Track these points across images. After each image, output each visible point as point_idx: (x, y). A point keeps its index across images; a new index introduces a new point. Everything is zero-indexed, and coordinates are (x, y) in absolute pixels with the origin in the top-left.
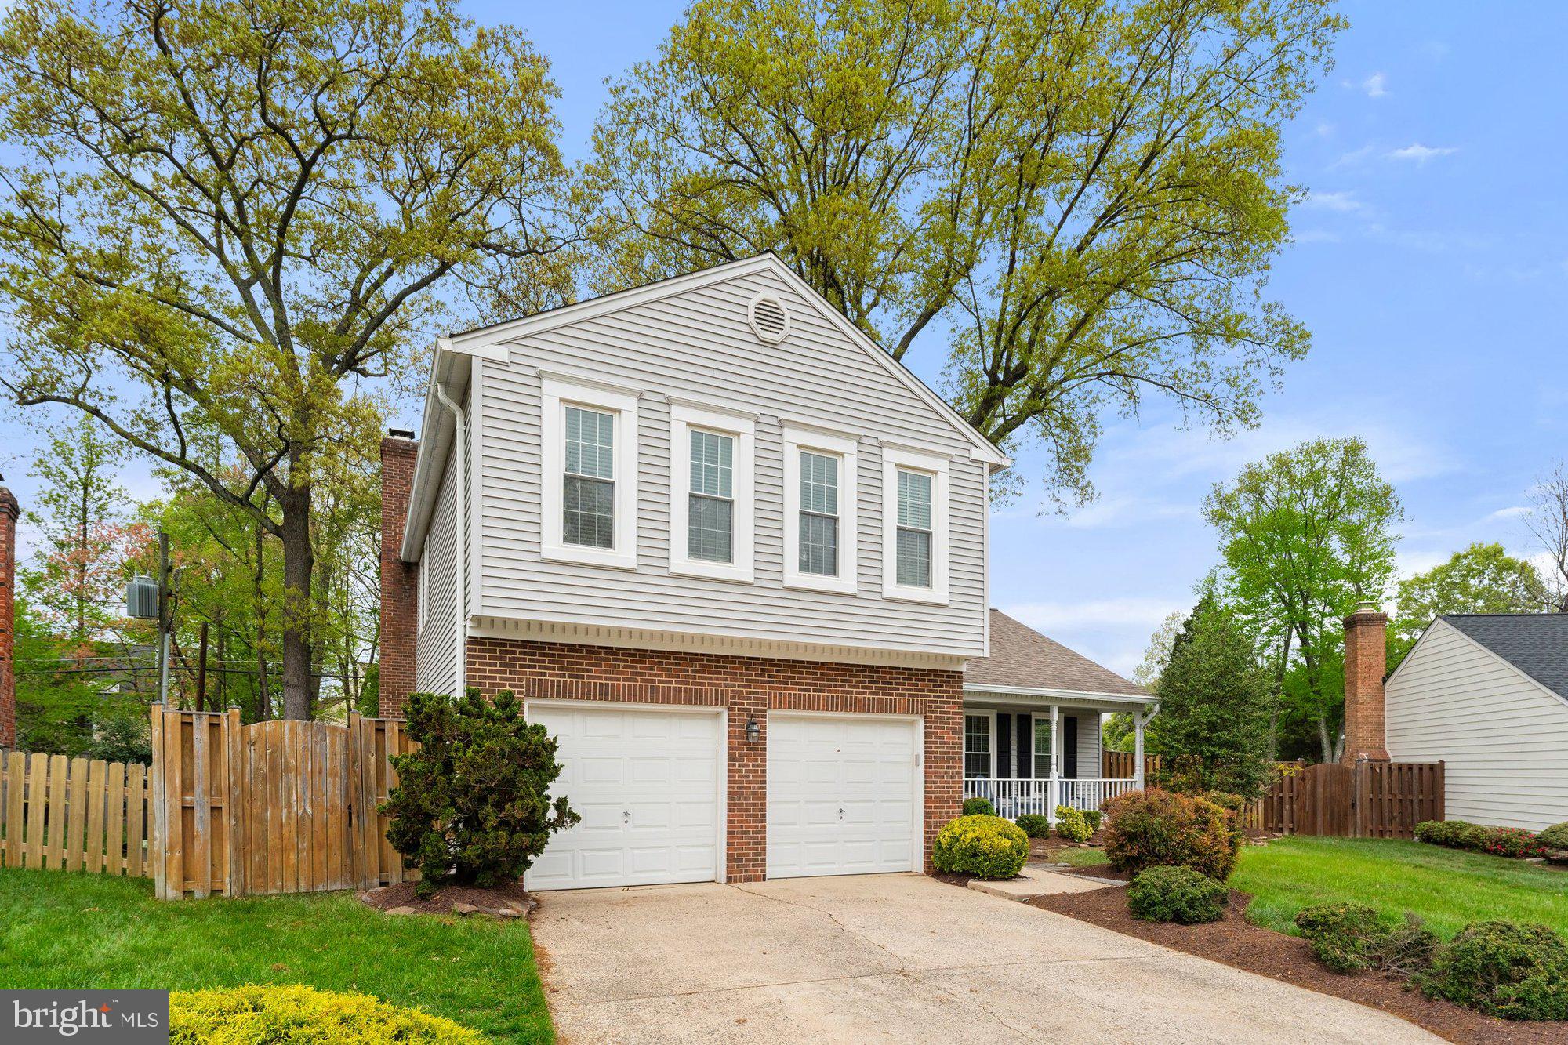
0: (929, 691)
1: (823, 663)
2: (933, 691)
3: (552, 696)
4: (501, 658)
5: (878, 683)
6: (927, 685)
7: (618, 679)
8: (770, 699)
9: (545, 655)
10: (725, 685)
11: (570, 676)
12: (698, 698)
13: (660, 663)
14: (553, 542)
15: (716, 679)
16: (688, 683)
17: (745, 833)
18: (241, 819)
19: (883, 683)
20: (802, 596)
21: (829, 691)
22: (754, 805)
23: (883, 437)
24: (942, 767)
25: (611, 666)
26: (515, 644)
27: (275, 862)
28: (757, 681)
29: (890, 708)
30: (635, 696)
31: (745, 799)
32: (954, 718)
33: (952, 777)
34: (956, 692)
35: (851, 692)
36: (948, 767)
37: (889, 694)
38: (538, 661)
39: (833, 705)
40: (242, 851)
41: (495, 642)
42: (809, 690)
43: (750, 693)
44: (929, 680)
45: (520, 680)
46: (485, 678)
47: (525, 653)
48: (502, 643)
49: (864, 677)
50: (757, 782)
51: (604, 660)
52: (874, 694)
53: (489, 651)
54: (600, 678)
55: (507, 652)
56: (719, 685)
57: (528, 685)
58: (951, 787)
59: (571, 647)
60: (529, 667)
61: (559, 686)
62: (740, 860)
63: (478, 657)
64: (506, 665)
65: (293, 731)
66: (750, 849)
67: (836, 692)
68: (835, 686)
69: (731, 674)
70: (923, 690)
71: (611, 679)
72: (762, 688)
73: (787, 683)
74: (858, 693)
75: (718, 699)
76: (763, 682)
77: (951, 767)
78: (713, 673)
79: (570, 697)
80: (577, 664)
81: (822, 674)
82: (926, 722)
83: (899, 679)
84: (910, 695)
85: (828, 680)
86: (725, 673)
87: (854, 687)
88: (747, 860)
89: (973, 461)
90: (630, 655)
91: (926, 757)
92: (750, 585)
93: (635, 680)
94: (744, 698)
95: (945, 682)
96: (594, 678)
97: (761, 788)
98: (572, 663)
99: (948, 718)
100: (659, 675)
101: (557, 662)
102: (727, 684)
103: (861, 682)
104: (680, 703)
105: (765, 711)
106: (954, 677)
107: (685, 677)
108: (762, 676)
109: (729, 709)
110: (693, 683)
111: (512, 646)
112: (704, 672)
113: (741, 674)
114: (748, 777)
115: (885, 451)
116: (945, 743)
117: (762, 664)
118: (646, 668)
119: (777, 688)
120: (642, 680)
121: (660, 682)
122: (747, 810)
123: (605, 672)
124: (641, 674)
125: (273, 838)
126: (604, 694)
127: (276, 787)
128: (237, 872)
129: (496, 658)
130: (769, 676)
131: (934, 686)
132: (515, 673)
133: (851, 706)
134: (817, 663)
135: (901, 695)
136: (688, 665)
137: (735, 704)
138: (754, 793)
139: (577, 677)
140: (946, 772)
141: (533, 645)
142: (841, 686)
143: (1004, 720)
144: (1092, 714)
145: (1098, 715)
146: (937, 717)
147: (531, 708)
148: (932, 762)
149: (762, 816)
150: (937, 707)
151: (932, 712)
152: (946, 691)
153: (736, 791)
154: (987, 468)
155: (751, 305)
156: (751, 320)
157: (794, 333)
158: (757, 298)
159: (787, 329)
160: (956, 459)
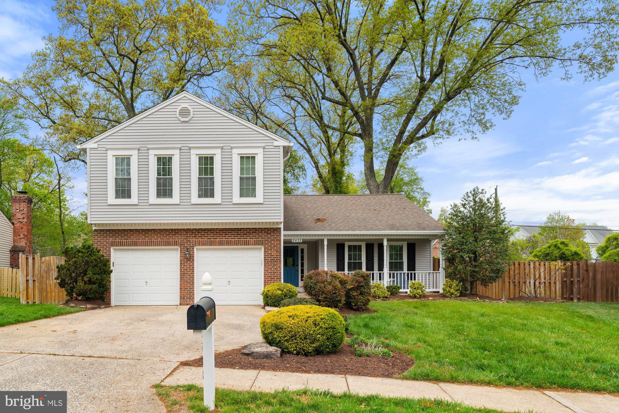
1: (217, 229)
2: (266, 236)
3: (119, 246)
4: (103, 235)
5: (241, 234)
6: (264, 234)
7: (140, 239)
8: (195, 242)
9: (116, 233)
10: (178, 239)
11: (124, 239)
12: (168, 244)
13: (155, 233)
14: (112, 199)
15: (175, 237)
16: (164, 239)
17: (186, 289)
18: (40, 283)
19: (243, 234)
20: (199, 207)
21: (219, 239)
22: (189, 279)
23: (233, 145)
25: (137, 235)
26: (107, 230)
27: (49, 295)
28: (190, 237)
29: (247, 243)
30: (146, 244)
31: (186, 277)
32: (277, 246)
33: (276, 269)
34: (278, 236)
35: (229, 239)
36: (274, 265)
37: (246, 238)
38: (114, 235)
39: (221, 243)
40: (41, 292)
41: (101, 230)
42: (211, 239)
43: (187, 241)
44: (264, 232)
45: (109, 241)
46: (98, 241)
47: (110, 233)
48: (103, 230)
49: (235, 232)
50: (190, 271)
51: (135, 233)
52: (239, 238)
53: (99, 233)
54: (134, 239)
55: (105, 233)
56: (176, 239)
57: (111, 243)
58: (275, 273)
59: (124, 230)
60: (111, 237)
61: (121, 242)
62: (184, 298)
63: (96, 235)
64: (105, 237)
65: (53, 259)
66: (188, 294)
67: (222, 239)
68: (222, 237)
69: (180, 235)
70: (262, 236)
71: (137, 239)
72: (192, 239)
73: (202, 237)
74: (233, 239)
75: (176, 244)
76: (192, 237)
78: (173, 235)
79: (124, 246)
80: (126, 235)
81: (216, 233)
82: (264, 248)
83: (250, 232)
84: (255, 238)
85: (219, 235)
86: (178, 235)
87: (230, 236)
88: (187, 298)
89: (275, 146)
90: (144, 231)
91: (265, 261)
92: (178, 205)
93: (146, 239)
94: (185, 243)
95: (272, 232)
96: (132, 239)
97: (192, 273)
98: (125, 235)
99: (274, 246)
100: (154, 237)
101: (120, 235)
102: (178, 238)
103: (233, 234)
104: (161, 246)
105: (194, 247)
106: (277, 230)
107: (163, 237)
108: (192, 235)
109: (180, 247)
110: (166, 239)
111: (106, 231)
112: (170, 235)
113: (184, 235)
114: (187, 270)
115: (233, 150)
116: (272, 256)
117: (192, 231)
118: (149, 235)
119: (198, 239)
120: (148, 239)
121: (154, 239)
122: (186, 281)
123: (136, 237)
124: (147, 237)
125: (49, 289)
126: (135, 244)
127: (49, 274)
128: (39, 297)
129: (101, 235)
130: (195, 235)
131: (267, 234)
132: (107, 239)
133: (229, 243)
134: (214, 229)
135: (251, 238)
136: (164, 233)
137: (182, 245)
138: (189, 275)
139: (126, 239)
140: (273, 267)
141: (113, 230)
142: (224, 237)
143: (370, 247)
144: (426, 241)
145: (430, 241)
146: (269, 246)
147: (115, 249)
148: (267, 263)
149: (192, 283)
150: (269, 242)
151: (266, 244)
152: (273, 236)
153: (182, 275)
154: (282, 148)
155: (178, 111)
156: (178, 116)
157: (195, 116)
158: (180, 108)
159: (192, 115)
160: (266, 147)
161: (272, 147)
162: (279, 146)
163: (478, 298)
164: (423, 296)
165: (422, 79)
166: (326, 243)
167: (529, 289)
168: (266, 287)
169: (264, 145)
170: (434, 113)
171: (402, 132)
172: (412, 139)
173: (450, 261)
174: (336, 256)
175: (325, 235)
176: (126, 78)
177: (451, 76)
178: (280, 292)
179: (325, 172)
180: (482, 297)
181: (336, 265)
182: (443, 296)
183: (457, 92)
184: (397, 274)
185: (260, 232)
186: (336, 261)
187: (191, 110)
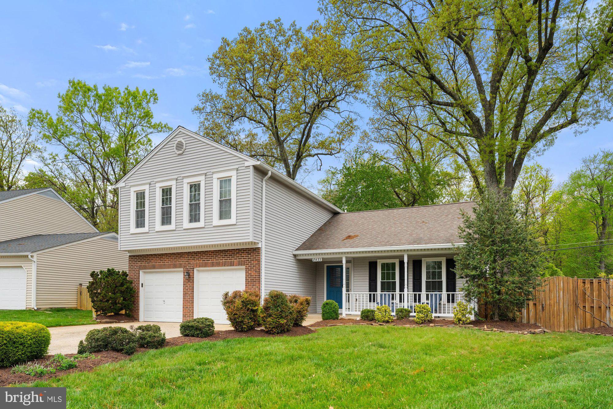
0: (246, 256)
2: (247, 256)
3: (144, 269)
6: (245, 254)
7: (157, 263)
8: (194, 265)
12: (175, 266)
14: (133, 229)
15: (180, 260)
16: (173, 262)
17: (187, 307)
19: (229, 255)
20: (189, 231)
21: (211, 260)
22: (190, 299)
23: (212, 171)
24: (251, 285)
25: (156, 259)
28: (190, 259)
29: (232, 264)
30: (161, 267)
32: (256, 266)
34: (256, 256)
35: (219, 260)
36: (253, 285)
37: (231, 259)
38: (141, 260)
39: (213, 265)
41: (133, 256)
42: (205, 261)
43: (189, 263)
44: (246, 252)
45: (138, 265)
46: (132, 265)
47: (139, 258)
50: (191, 291)
51: (154, 257)
52: (226, 260)
53: (132, 258)
55: (135, 258)
56: (181, 262)
57: (140, 266)
59: (148, 255)
60: (139, 261)
63: (131, 260)
64: (135, 262)
66: (188, 313)
67: (213, 260)
68: (213, 258)
69: (184, 258)
70: (244, 256)
71: (155, 263)
72: (192, 261)
74: (221, 260)
75: (180, 266)
76: (192, 259)
77: (254, 285)
78: (179, 258)
81: (209, 255)
82: (246, 268)
83: (235, 253)
84: (239, 259)
86: (182, 258)
87: (219, 258)
88: (187, 316)
89: (246, 167)
90: (160, 255)
92: (175, 230)
94: (187, 265)
95: (252, 252)
96: (152, 263)
98: (147, 259)
99: (253, 266)
100: (166, 261)
102: (183, 261)
103: (222, 256)
104: (171, 268)
105: (194, 269)
106: (256, 250)
107: (172, 260)
108: (192, 257)
109: (184, 269)
111: (137, 256)
112: (177, 259)
113: (186, 258)
115: (214, 175)
116: (252, 276)
118: (163, 259)
119: (196, 261)
122: (188, 300)
123: (154, 261)
124: (162, 261)
126: (154, 267)
129: (134, 260)
131: (248, 254)
132: (137, 263)
133: (218, 265)
135: (235, 259)
136: (173, 257)
137: (184, 267)
138: (189, 295)
139: (148, 263)
140: (252, 287)
141: (140, 256)
142: (215, 258)
143: (402, 264)
146: (249, 266)
147: (142, 272)
148: (247, 283)
150: (249, 262)
151: (247, 264)
152: (252, 256)
153: (185, 294)
154: (252, 168)
155: (175, 145)
156: (175, 150)
157: (187, 148)
158: (176, 142)
159: (184, 148)
160: (240, 169)
161: (244, 168)
162: (249, 166)
166: (344, 262)
169: (237, 167)
174: (368, 275)
175: (342, 253)
181: (368, 285)
184: (432, 295)
185: (242, 253)
186: (368, 281)
187: (184, 143)
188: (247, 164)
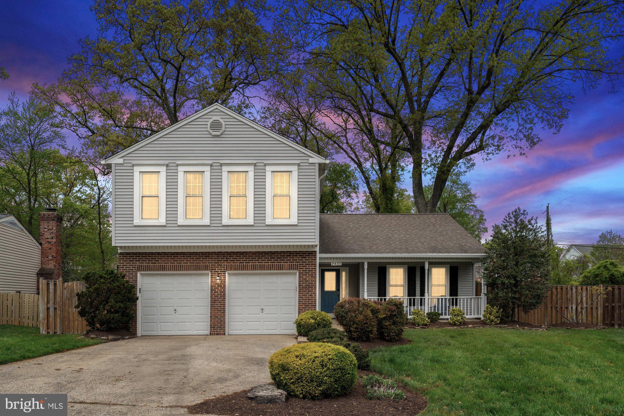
0: (300, 260)
1: (249, 252)
2: (301, 260)
3: (146, 270)
4: (129, 259)
5: (275, 258)
6: (298, 258)
7: (168, 263)
8: (227, 267)
9: (143, 257)
10: (209, 263)
11: (152, 263)
12: (198, 268)
13: (184, 256)
14: (138, 219)
15: (205, 261)
16: (194, 263)
17: (216, 317)
18: (62, 311)
19: (277, 258)
20: (230, 228)
21: (252, 263)
22: (220, 307)
23: (266, 162)
24: (306, 291)
25: (166, 259)
26: (133, 253)
27: (71, 324)
28: (222, 261)
29: (280, 268)
31: (217, 304)
32: (312, 271)
33: (311, 295)
34: (313, 260)
35: (262, 263)
36: (308, 291)
37: (280, 262)
38: (141, 259)
39: (254, 268)
40: (62, 321)
41: (127, 254)
42: (243, 263)
43: (219, 265)
44: (299, 256)
45: (135, 265)
46: (124, 265)
47: (137, 256)
48: (129, 254)
49: (268, 256)
50: (221, 298)
51: (164, 257)
52: (273, 262)
53: (125, 257)
54: (162, 263)
55: (131, 257)
56: (206, 263)
57: (138, 267)
58: (310, 299)
59: (152, 253)
60: (138, 261)
61: (148, 266)
62: (215, 327)
63: (122, 259)
64: (131, 261)
65: (77, 285)
66: (219, 323)
67: (255, 263)
68: (255, 260)
69: (211, 258)
70: (297, 260)
71: (166, 263)
72: (224, 263)
73: (234, 261)
74: (266, 263)
75: (206, 268)
76: (224, 261)
77: (310, 291)
78: (204, 259)
79: (152, 270)
80: (154, 259)
81: (249, 256)
82: (299, 273)
83: (285, 256)
84: (290, 262)
85: (252, 258)
86: (208, 258)
87: (263, 260)
88: (217, 327)
89: (310, 164)
90: (173, 255)
91: (299, 287)
92: (209, 226)
93: (175, 263)
94: (216, 267)
95: (307, 256)
96: (160, 263)
97: (223, 300)
98: (152, 259)
99: (309, 271)
100: (183, 261)
101: (147, 259)
103: (267, 258)
104: (191, 270)
105: (225, 272)
106: (312, 253)
107: (193, 261)
108: (223, 258)
109: (211, 272)
110: (196, 263)
111: (133, 254)
112: (200, 259)
113: (215, 258)
114: (218, 296)
115: (267, 167)
116: (307, 281)
117: (223, 254)
118: (179, 259)
119: (230, 263)
120: (177, 263)
121: (183, 263)
122: (217, 309)
123: (164, 261)
124: (177, 261)
125: (71, 318)
127: (72, 302)
128: (61, 327)
129: (128, 259)
130: (226, 258)
131: (302, 258)
132: (134, 263)
133: (262, 268)
134: (247, 252)
135: (285, 262)
136: (194, 256)
137: (213, 269)
138: (220, 302)
139: (154, 263)
140: (308, 293)
141: (140, 253)
142: (257, 260)
143: (411, 270)
144: (468, 264)
145: (473, 265)
146: (304, 271)
147: (142, 274)
148: (301, 289)
149: (223, 311)
150: (304, 266)
151: (301, 269)
152: (308, 260)
154: (317, 166)
155: (209, 123)
156: (209, 129)
157: (227, 130)
158: (211, 121)
159: (223, 129)
160: (301, 164)
161: (307, 164)
162: (315, 163)
163: (517, 326)
164: (464, 323)
165: (470, 91)
166: (366, 267)
167: (571, 315)
168: (300, 315)
169: (298, 162)
170: (483, 128)
171: (450, 148)
172: (461, 155)
173: (492, 285)
174: (377, 280)
175: (365, 258)
176: (169, 85)
177: (501, 88)
178: (313, 321)
179: (376, 187)
180: (522, 325)
181: (377, 290)
182: (483, 323)
183: (506, 105)
185: (294, 256)
186: (377, 285)
187: (224, 123)
188: (311, 160)
